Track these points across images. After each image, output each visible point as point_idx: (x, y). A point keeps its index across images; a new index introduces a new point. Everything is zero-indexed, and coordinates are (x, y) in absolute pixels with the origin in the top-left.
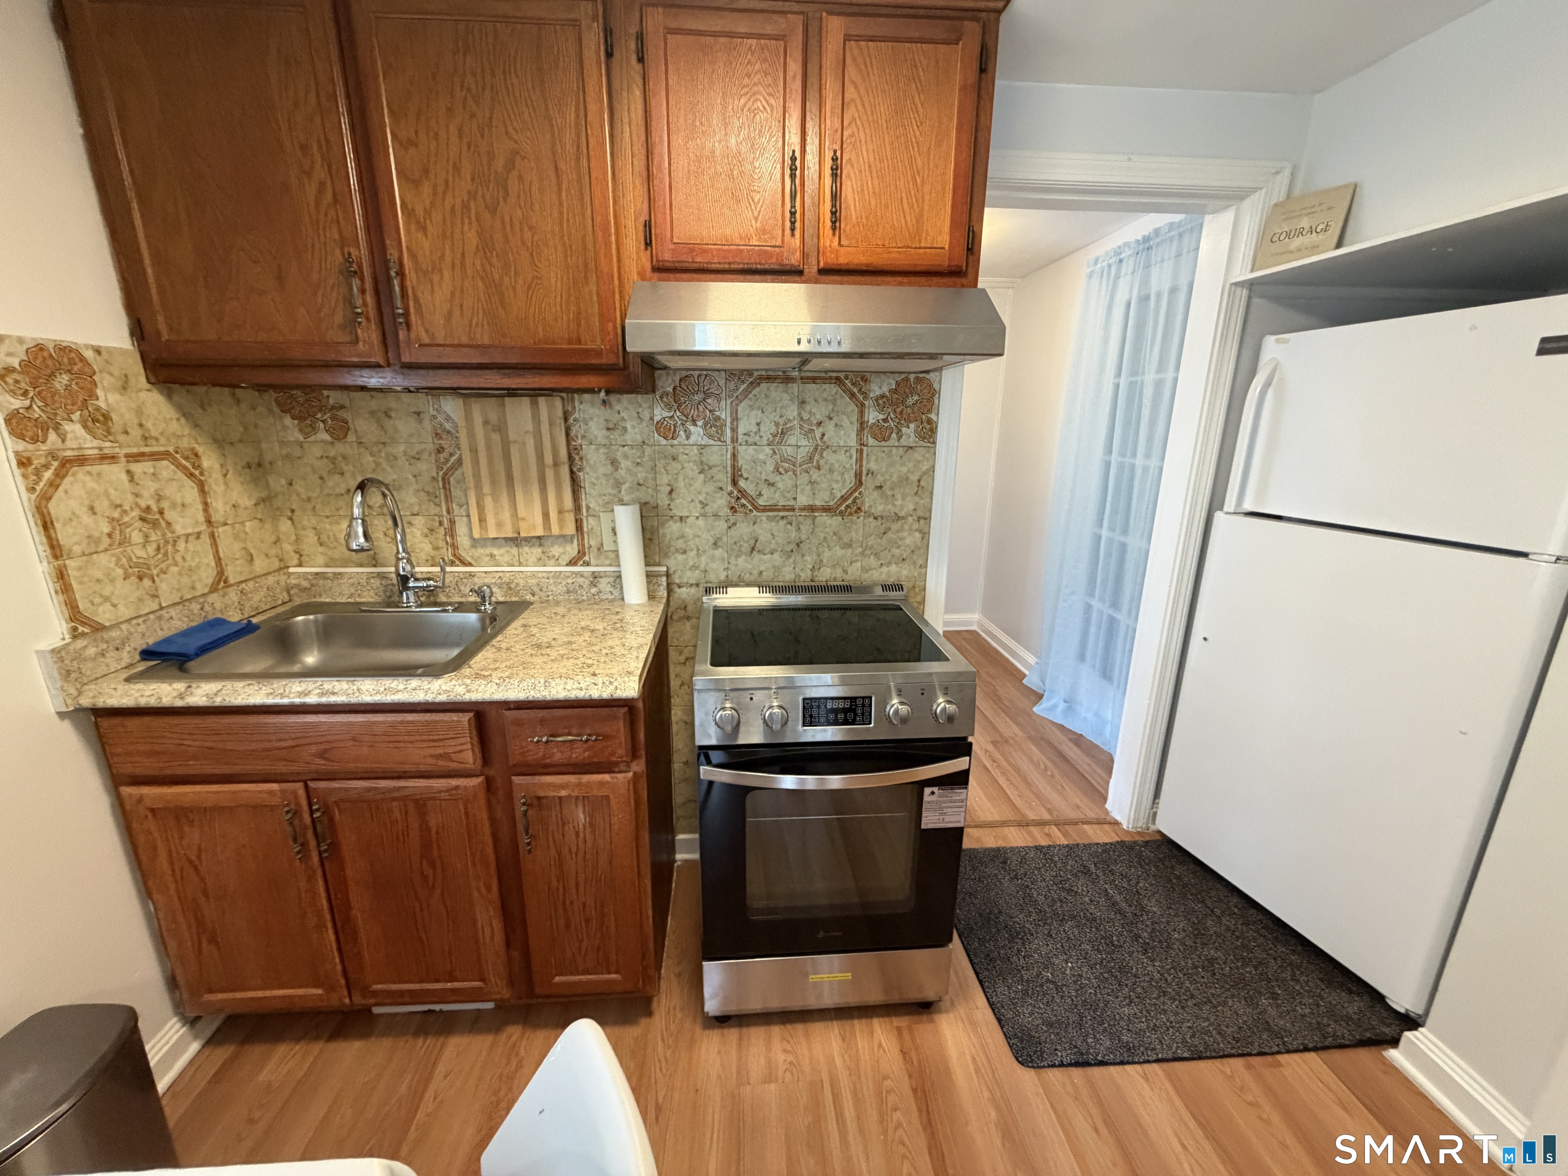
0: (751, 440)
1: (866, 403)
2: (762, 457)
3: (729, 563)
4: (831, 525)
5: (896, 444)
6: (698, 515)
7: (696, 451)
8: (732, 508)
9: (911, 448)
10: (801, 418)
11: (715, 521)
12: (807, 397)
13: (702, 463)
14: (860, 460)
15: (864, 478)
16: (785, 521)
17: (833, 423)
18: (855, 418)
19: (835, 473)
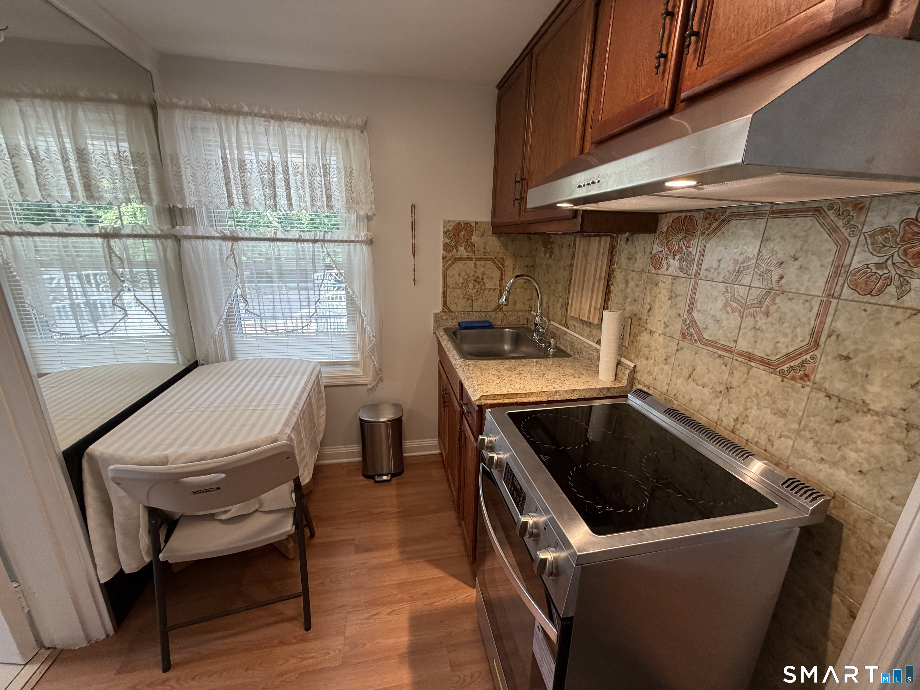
0: (710, 276)
1: (854, 240)
2: (715, 293)
3: (671, 380)
4: (766, 382)
5: (893, 303)
6: (661, 332)
7: (670, 281)
8: (683, 334)
10: (761, 257)
11: (670, 341)
12: (774, 233)
13: (672, 291)
14: (822, 315)
15: (823, 339)
16: (721, 361)
17: (797, 264)
18: (830, 260)
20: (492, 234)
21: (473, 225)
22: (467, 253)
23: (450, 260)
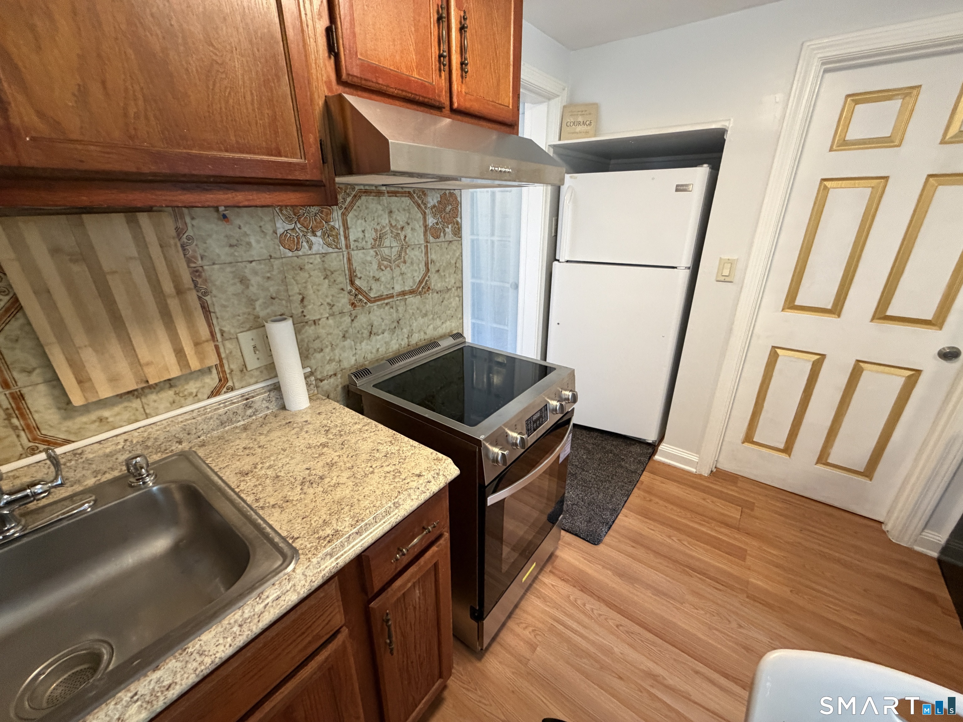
0: (360, 245)
1: (426, 211)
2: (369, 258)
3: (356, 349)
4: (415, 303)
5: (444, 240)
6: (327, 315)
7: (319, 260)
8: (353, 304)
9: (451, 242)
10: (391, 225)
11: (341, 318)
12: (393, 207)
13: (325, 269)
14: (426, 253)
15: (430, 265)
16: (388, 307)
18: (421, 223)
19: (415, 265)
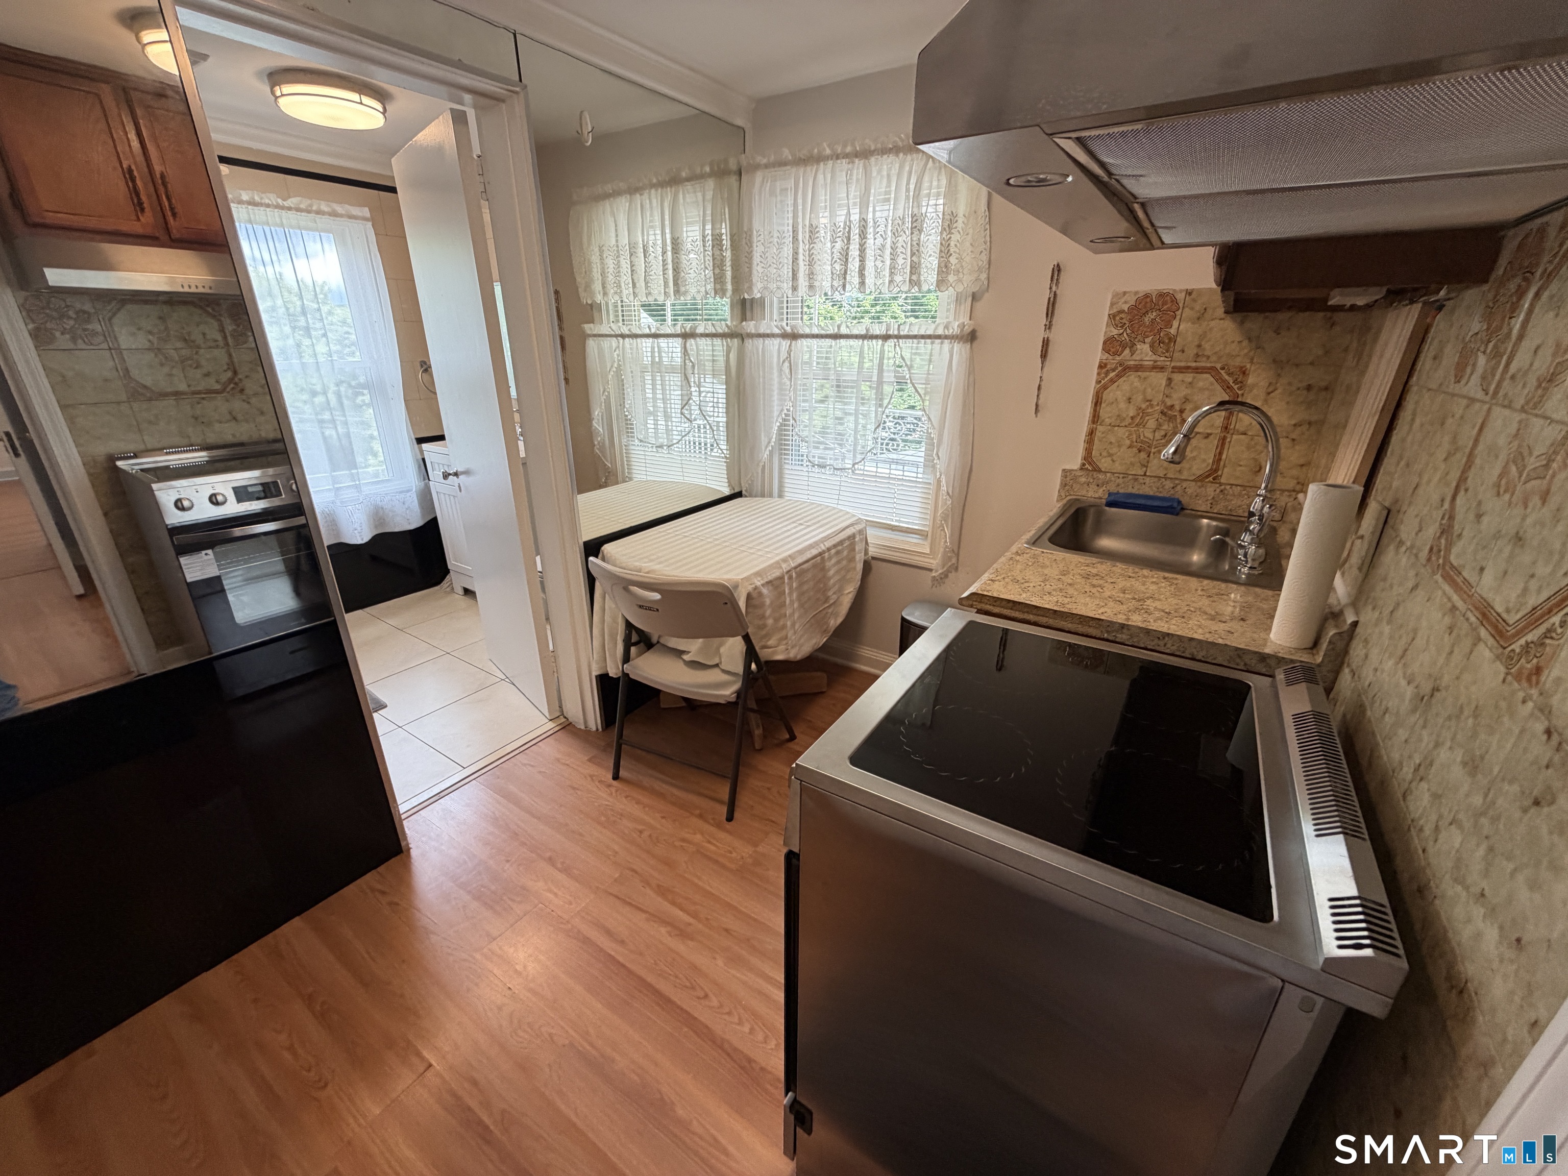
4: (1483, 680)
20: (1223, 316)
21: (1180, 297)
22: (1154, 357)
23: (1113, 370)
